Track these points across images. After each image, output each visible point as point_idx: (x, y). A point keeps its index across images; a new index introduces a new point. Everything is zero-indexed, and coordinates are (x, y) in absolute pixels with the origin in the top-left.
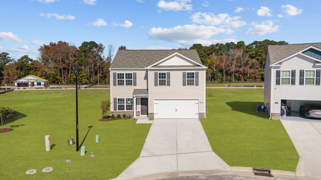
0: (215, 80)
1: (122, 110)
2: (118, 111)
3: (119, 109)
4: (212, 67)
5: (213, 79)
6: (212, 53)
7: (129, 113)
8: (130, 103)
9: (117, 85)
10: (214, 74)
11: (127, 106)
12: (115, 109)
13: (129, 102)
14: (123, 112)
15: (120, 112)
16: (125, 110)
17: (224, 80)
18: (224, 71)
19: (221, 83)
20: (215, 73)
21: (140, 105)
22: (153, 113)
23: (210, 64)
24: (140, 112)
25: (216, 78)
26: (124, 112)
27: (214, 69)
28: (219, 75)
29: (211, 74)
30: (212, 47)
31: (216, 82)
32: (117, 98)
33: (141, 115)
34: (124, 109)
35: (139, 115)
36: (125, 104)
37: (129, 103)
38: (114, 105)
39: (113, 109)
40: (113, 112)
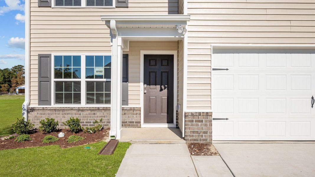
1: (70, 102)
2: (54, 105)
3: (59, 99)
7: (98, 114)
8: (103, 74)
9: (53, 5)
11: (89, 86)
12: (43, 99)
13: (99, 70)
14: (72, 109)
15: (63, 110)
16: (83, 103)
21: (142, 84)
22: (208, 115)
24: (140, 110)
26: (79, 110)
32: (53, 55)
33: (146, 121)
34: (78, 99)
35: (137, 124)
36: (83, 80)
37: (97, 77)
38: (40, 82)
39: (37, 97)
40: (33, 110)
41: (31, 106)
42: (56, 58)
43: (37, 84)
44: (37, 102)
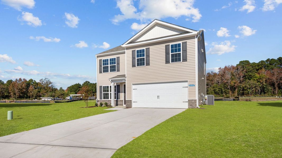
0: (265, 93)
1: (107, 99)
2: (103, 100)
3: (104, 98)
4: (262, 81)
5: (263, 93)
6: (261, 68)
9: (102, 73)
10: (264, 88)
12: (101, 98)
15: (105, 101)
16: (109, 99)
17: (277, 93)
18: (276, 84)
19: (272, 96)
20: (265, 86)
23: (259, 78)
25: (266, 92)
27: (264, 83)
28: (270, 88)
29: (261, 87)
30: (261, 63)
31: (266, 95)
33: (124, 104)
36: (109, 92)
38: (100, 93)
39: (99, 98)
40: (99, 101)
41: (98, 100)
42: (103, 87)
43: (99, 94)
44: (99, 99)
